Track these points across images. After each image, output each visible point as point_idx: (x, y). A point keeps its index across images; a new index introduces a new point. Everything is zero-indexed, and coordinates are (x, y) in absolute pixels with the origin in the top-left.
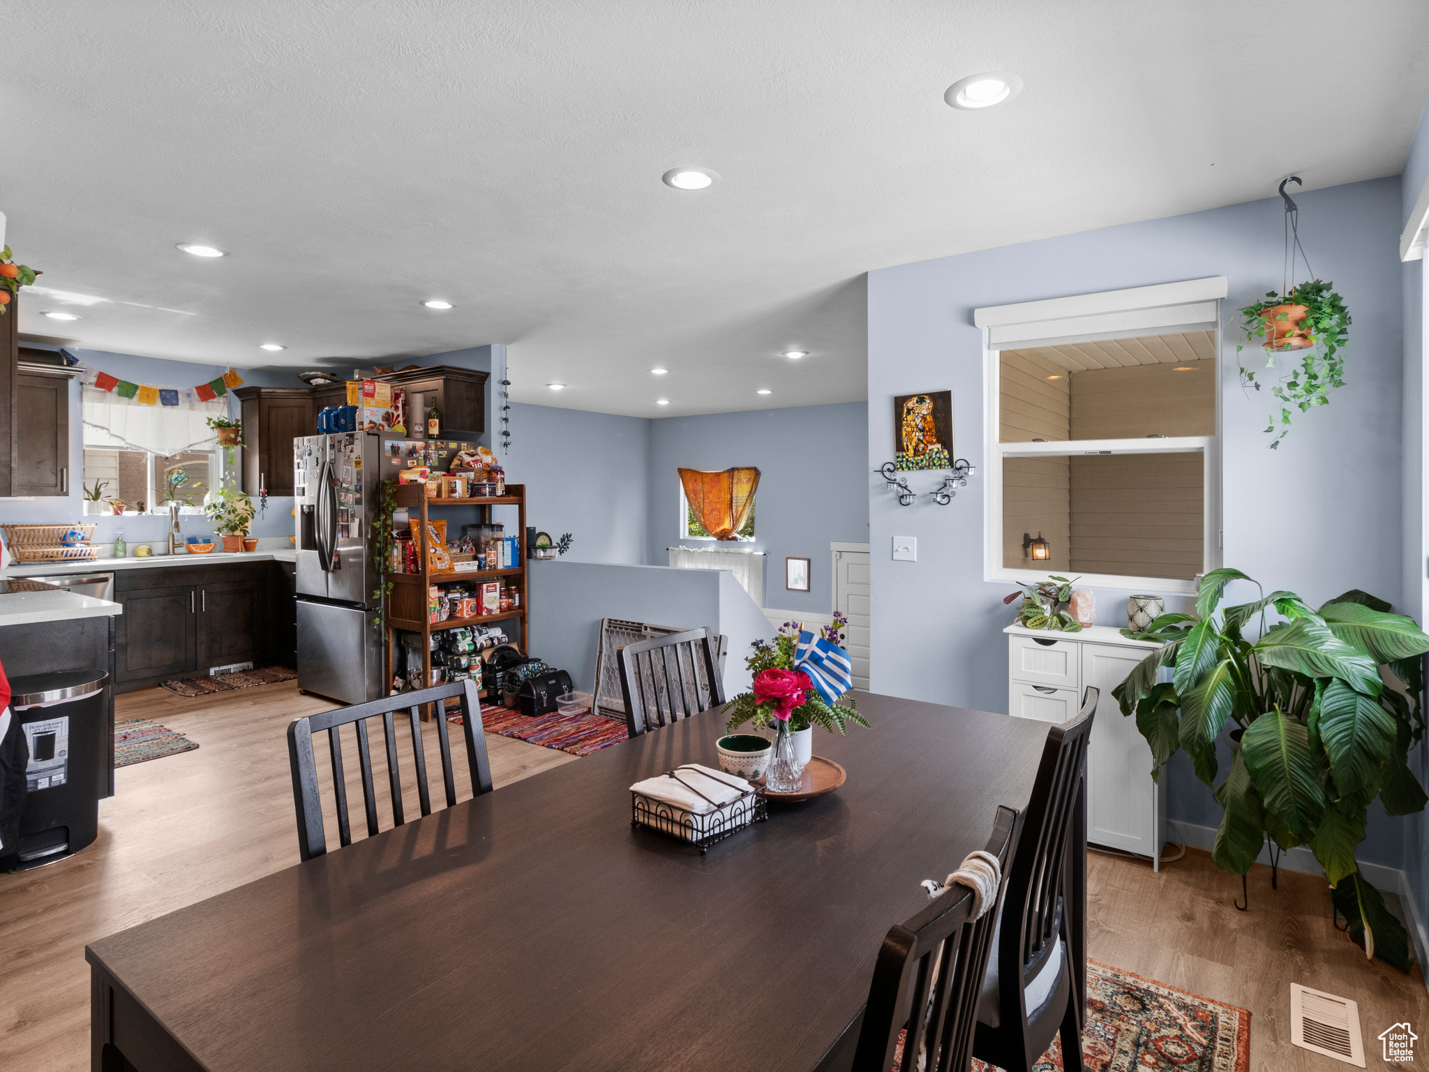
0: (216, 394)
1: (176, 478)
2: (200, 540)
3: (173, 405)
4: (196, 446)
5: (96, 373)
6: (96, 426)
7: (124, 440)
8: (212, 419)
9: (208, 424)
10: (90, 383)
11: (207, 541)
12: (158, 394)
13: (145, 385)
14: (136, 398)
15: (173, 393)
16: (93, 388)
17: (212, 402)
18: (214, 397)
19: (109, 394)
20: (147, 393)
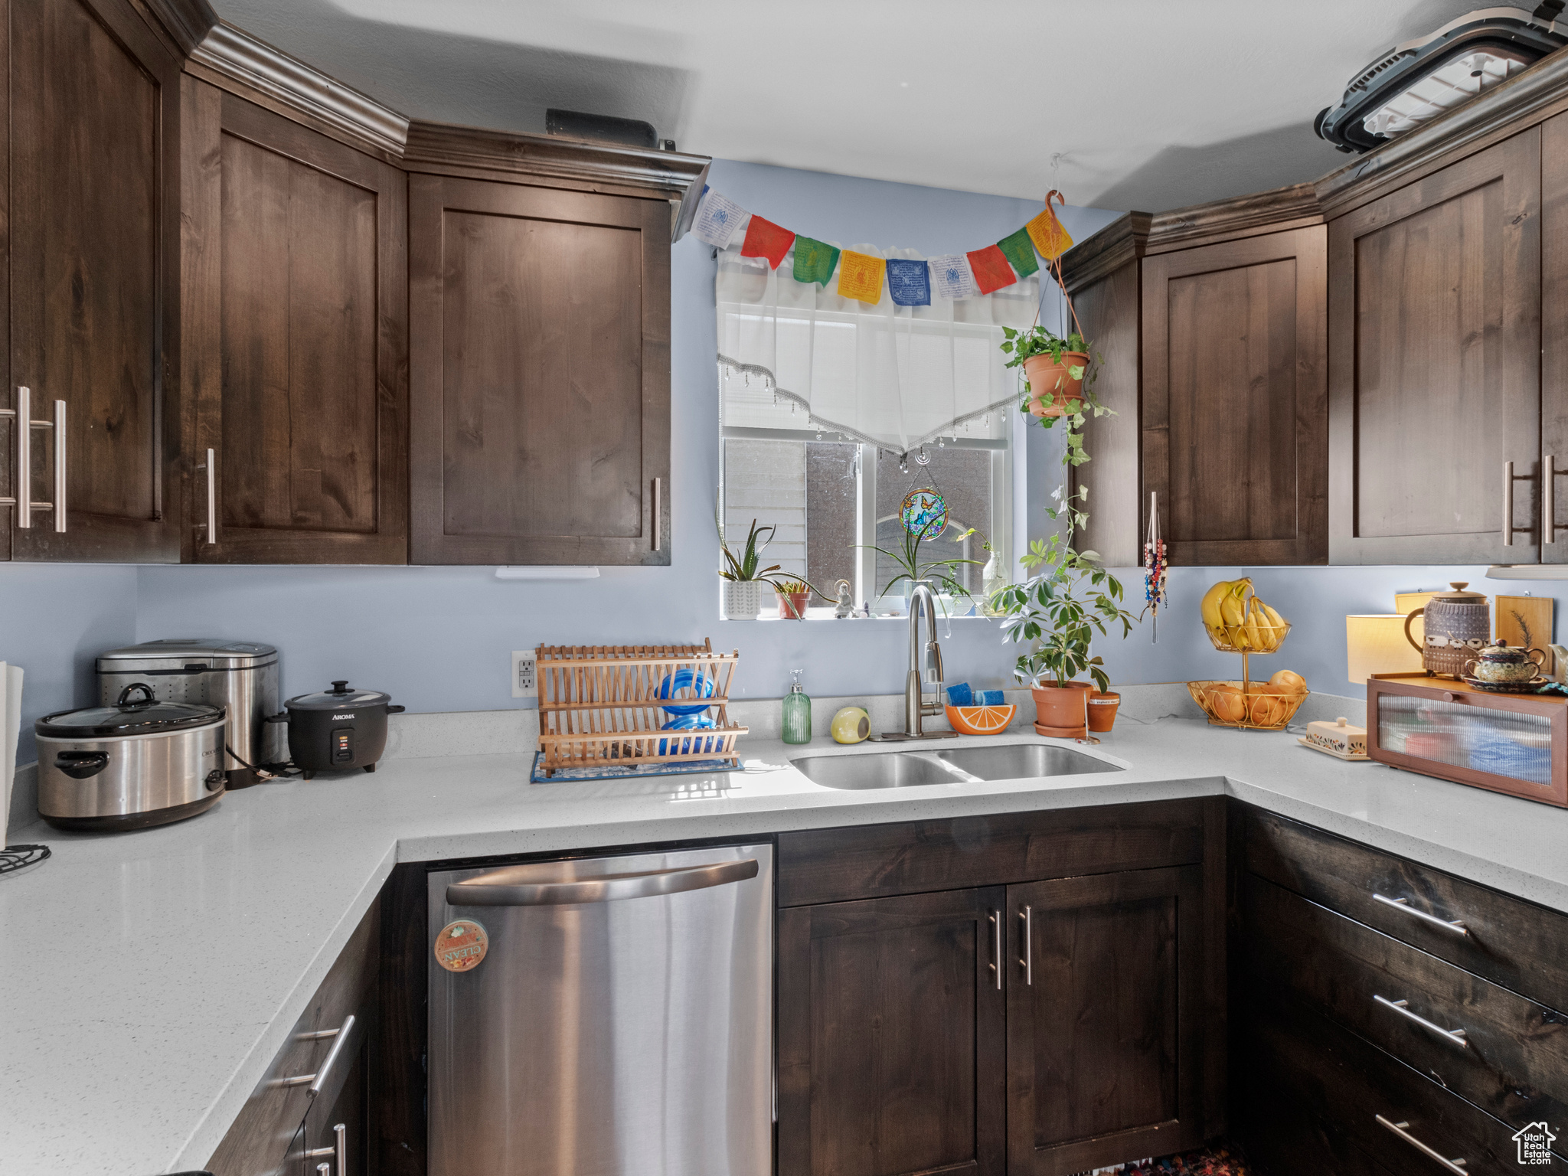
0: (1015, 273)
1: (920, 517)
2: (979, 694)
3: (917, 303)
4: (970, 423)
5: (746, 219)
6: (744, 367)
7: (806, 405)
8: (1015, 332)
9: (1007, 347)
10: (731, 247)
11: (997, 699)
12: (884, 276)
13: (855, 248)
14: (833, 287)
15: (917, 271)
16: (736, 258)
17: (1007, 297)
18: (1010, 280)
19: (772, 275)
20: (858, 270)
